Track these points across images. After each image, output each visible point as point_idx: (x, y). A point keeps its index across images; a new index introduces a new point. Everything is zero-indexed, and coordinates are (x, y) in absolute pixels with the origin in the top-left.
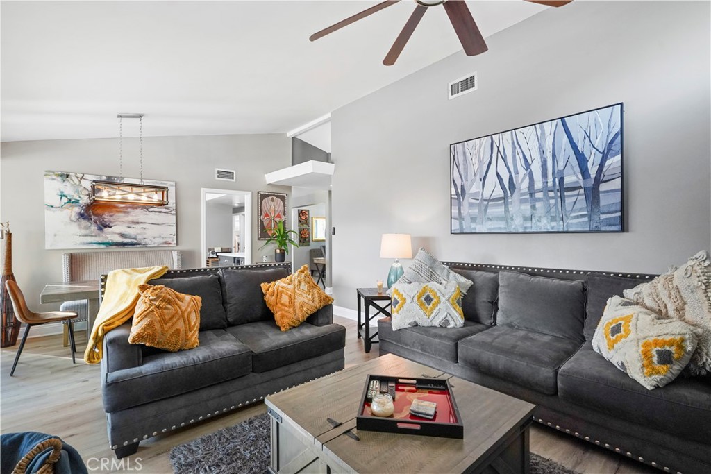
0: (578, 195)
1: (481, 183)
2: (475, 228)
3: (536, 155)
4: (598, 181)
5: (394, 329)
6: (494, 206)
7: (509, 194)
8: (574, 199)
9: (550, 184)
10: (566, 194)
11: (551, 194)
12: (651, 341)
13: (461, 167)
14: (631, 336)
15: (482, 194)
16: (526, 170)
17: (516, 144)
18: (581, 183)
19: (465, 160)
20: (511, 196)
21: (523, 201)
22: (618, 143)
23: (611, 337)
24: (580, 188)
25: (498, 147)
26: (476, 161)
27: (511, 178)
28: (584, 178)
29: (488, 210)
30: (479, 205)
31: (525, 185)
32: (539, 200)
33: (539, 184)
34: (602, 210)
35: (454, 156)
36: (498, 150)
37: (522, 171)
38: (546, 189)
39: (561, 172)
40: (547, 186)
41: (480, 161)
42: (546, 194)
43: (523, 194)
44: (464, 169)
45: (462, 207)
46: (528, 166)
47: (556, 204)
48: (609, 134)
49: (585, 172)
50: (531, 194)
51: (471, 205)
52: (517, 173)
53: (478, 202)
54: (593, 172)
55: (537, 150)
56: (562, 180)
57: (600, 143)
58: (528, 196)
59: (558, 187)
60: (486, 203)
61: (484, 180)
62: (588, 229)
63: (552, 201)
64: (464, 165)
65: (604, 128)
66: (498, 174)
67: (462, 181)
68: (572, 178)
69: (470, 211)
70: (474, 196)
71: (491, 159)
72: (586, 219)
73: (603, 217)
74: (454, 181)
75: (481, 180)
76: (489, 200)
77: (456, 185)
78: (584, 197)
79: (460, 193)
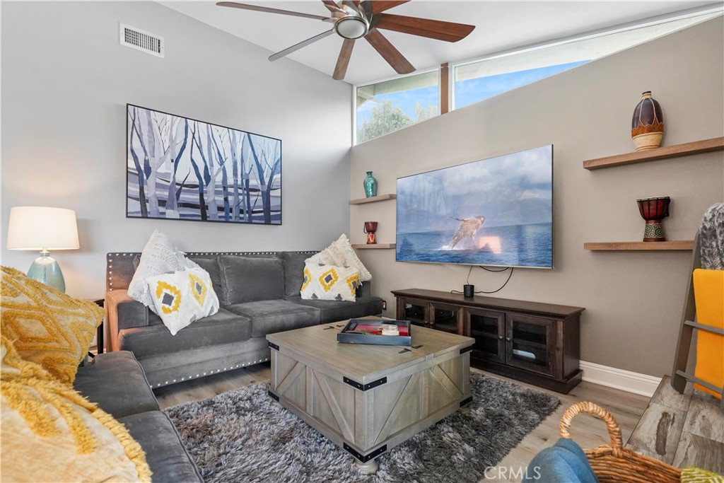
0: (258, 196)
1: (173, 164)
2: (164, 213)
3: (228, 154)
4: (269, 189)
6: (185, 191)
7: (205, 184)
8: (255, 198)
9: (239, 183)
10: (251, 193)
11: (240, 191)
13: (145, 138)
15: (174, 177)
16: (221, 165)
17: (211, 139)
18: (260, 187)
19: (151, 132)
20: (207, 185)
21: (217, 193)
22: (278, 167)
24: (259, 190)
25: (194, 134)
26: (165, 138)
27: (206, 168)
28: (262, 184)
29: (181, 196)
30: (170, 188)
31: (219, 179)
32: (231, 194)
33: (230, 181)
34: (272, 209)
35: (134, 121)
36: (194, 137)
37: (217, 166)
38: (235, 186)
39: (248, 175)
40: (237, 184)
41: (172, 140)
42: (236, 191)
43: (217, 187)
44: (150, 142)
45: (145, 186)
46: (222, 163)
47: (243, 200)
48: (275, 158)
49: (262, 180)
50: (225, 188)
51: (158, 186)
52: (212, 165)
53: (169, 184)
54: (267, 180)
55: (230, 151)
56: (247, 181)
57: (271, 162)
58: (221, 189)
59: (245, 187)
60: (178, 187)
61: (176, 162)
62: (263, 222)
63: (241, 197)
64: (149, 136)
65: (272, 153)
66: (192, 160)
67: (146, 154)
68: (254, 182)
69: (157, 193)
70: (164, 176)
71: (185, 143)
72: (262, 214)
73: (272, 214)
74: (132, 151)
75: (172, 161)
76: (183, 185)
77: (136, 158)
78: (261, 198)
79: (143, 168)
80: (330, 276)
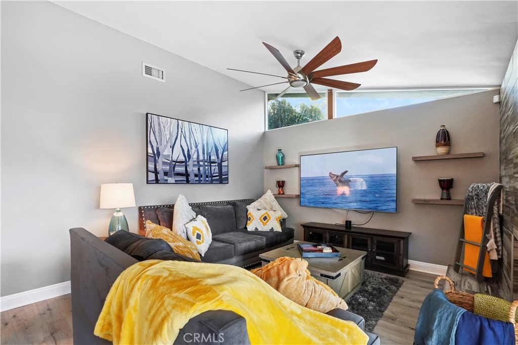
0: (216, 166)
1: (171, 149)
2: (167, 180)
3: (200, 141)
4: (222, 161)
6: (178, 165)
7: (188, 160)
8: (214, 167)
9: (206, 158)
10: (212, 164)
11: (206, 164)
13: (157, 133)
15: (172, 157)
17: (191, 131)
18: (217, 161)
19: (160, 129)
21: (194, 165)
22: (226, 146)
24: (216, 163)
25: (182, 129)
26: (167, 133)
27: (188, 149)
28: (217, 159)
29: (176, 169)
30: (170, 164)
31: (195, 156)
32: (201, 166)
33: (201, 158)
34: (223, 174)
35: (151, 123)
36: (182, 131)
37: (194, 149)
38: (204, 161)
39: (210, 153)
40: (204, 159)
41: (170, 134)
42: (204, 163)
43: (194, 161)
44: (159, 136)
45: (157, 164)
46: (196, 147)
47: (208, 169)
48: (224, 141)
49: (218, 157)
50: (198, 162)
51: (164, 163)
52: (191, 148)
53: (169, 162)
54: (220, 156)
55: (201, 138)
56: (210, 157)
57: (222, 144)
58: (196, 163)
59: (209, 161)
60: (174, 163)
61: (173, 147)
62: (219, 182)
63: (207, 167)
64: (159, 133)
65: (223, 138)
66: (181, 146)
67: (157, 144)
68: (213, 158)
69: (163, 167)
70: (167, 157)
71: (177, 135)
72: (218, 178)
73: (223, 177)
74: (150, 142)
75: (171, 147)
76: (176, 162)
77: (152, 147)
78: (217, 167)
79: (156, 153)
80: (266, 216)
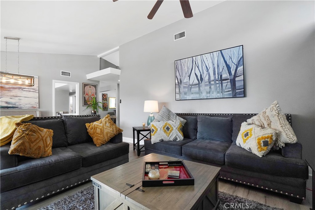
0: (228, 82)
1: (189, 77)
2: (186, 98)
3: (211, 65)
4: (235, 76)
5: (152, 143)
6: (194, 87)
7: (200, 82)
8: (226, 84)
9: (217, 78)
10: (223, 82)
11: (217, 82)
12: (260, 138)
13: (180, 71)
14: (253, 136)
15: (189, 82)
16: (207, 72)
17: (203, 61)
18: (229, 77)
19: (181, 68)
20: (201, 83)
21: (206, 85)
22: (241, 61)
23: (245, 138)
24: (228, 79)
25: (195, 62)
26: (186, 68)
27: (201, 75)
28: (230, 75)
29: (192, 90)
30: (188, 87)
31: (207, 79)
32: (213, 84)
33: (212, 78)
34: (237, 88)
35: (177, 66)
36: (196, 63)
37: (205, 72)
38: (215, 80)
39: (221, 73)
40: (215, 79)
41: (188, 68)
42: (215, 82)
43: (206, 82)
44: (181, 71)
45: (180, 88)
46: (208, 70)
47: (219, 86)
48: (238, 57)
49: (230, 73)
50: (210, 82)
51: (184, 87)
52: (203, 73)
53: (187, 86)
54: (233, 72)
55: (211, 63)
56: (221, 76)
57: (235, 61)
58: (208, 83)
59: (220, 79)
60: (191, 86)
62: (232, 97)
63: (218, 85)
64: (181, 70)
65: (236, 55)
66: (195, 74)
67: (180, 77)
68: (225, 75)
69: (184, 90)
70: (186, 83)
71: (192, 67)
72: (231, 92)
73: (237, 91)
74: (177, 77)
75: (188, 76)
76: (192, 85)
77: (177, 79)
78: (230, 83)
79: (179, 82)
